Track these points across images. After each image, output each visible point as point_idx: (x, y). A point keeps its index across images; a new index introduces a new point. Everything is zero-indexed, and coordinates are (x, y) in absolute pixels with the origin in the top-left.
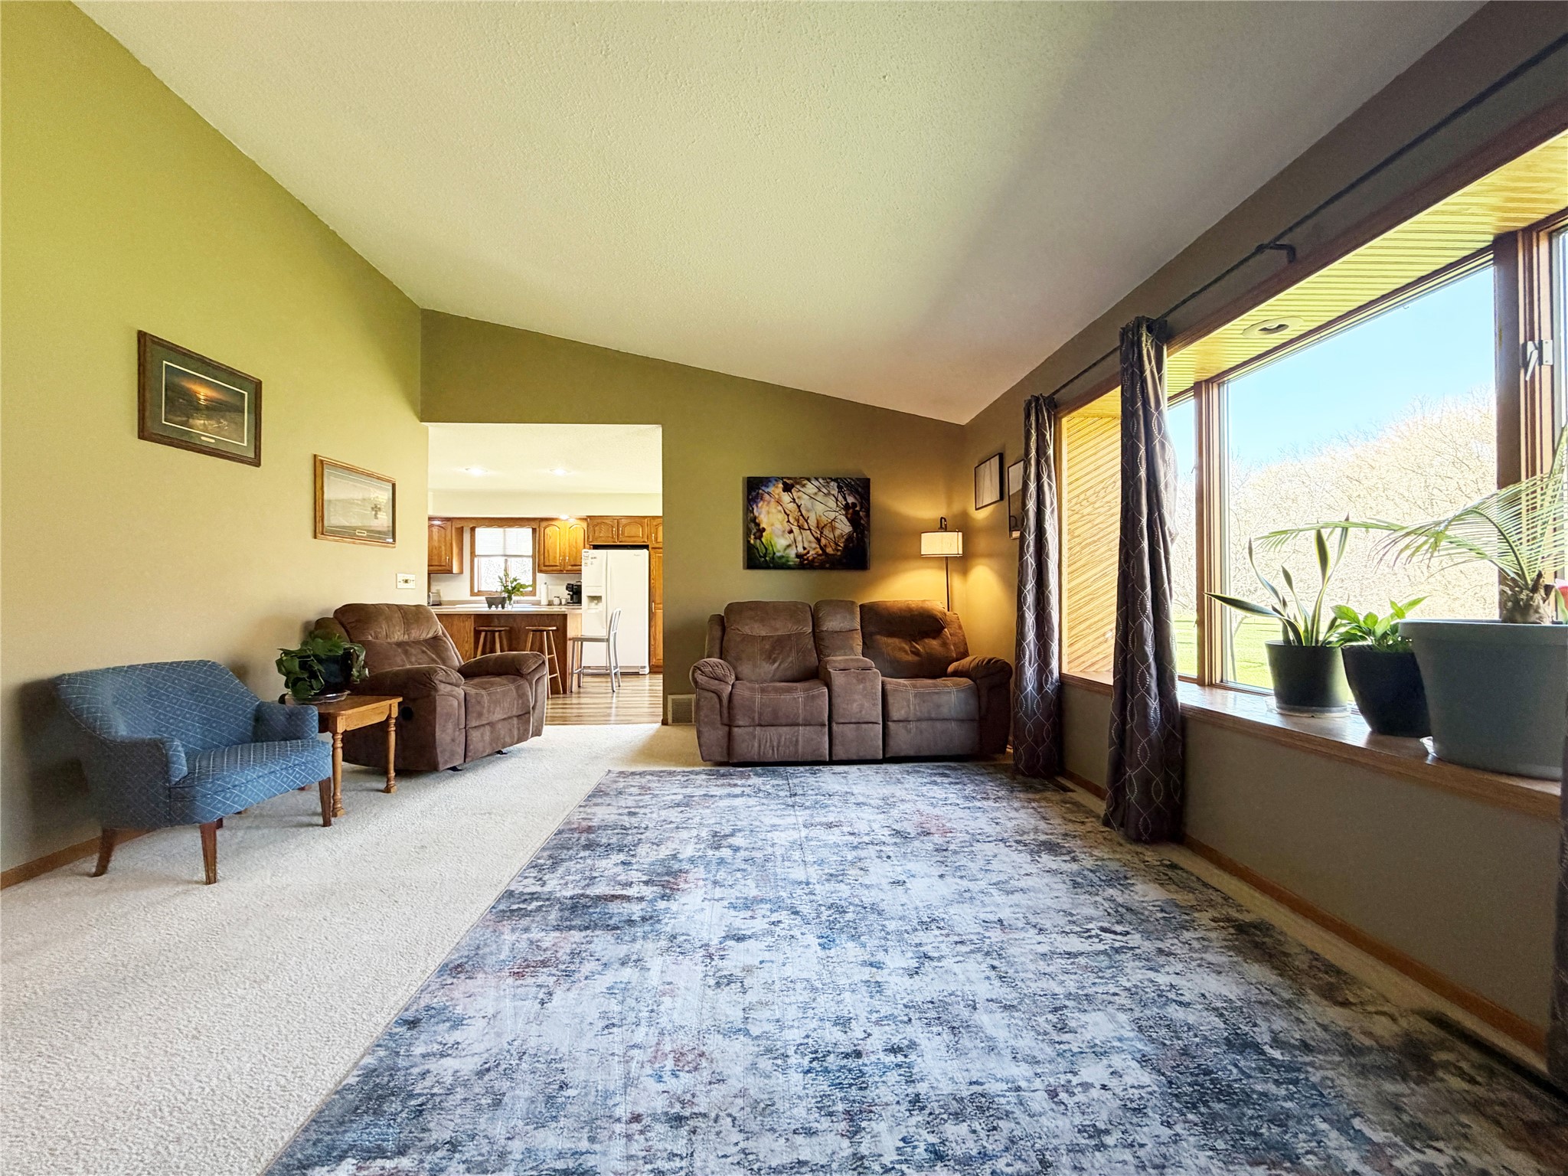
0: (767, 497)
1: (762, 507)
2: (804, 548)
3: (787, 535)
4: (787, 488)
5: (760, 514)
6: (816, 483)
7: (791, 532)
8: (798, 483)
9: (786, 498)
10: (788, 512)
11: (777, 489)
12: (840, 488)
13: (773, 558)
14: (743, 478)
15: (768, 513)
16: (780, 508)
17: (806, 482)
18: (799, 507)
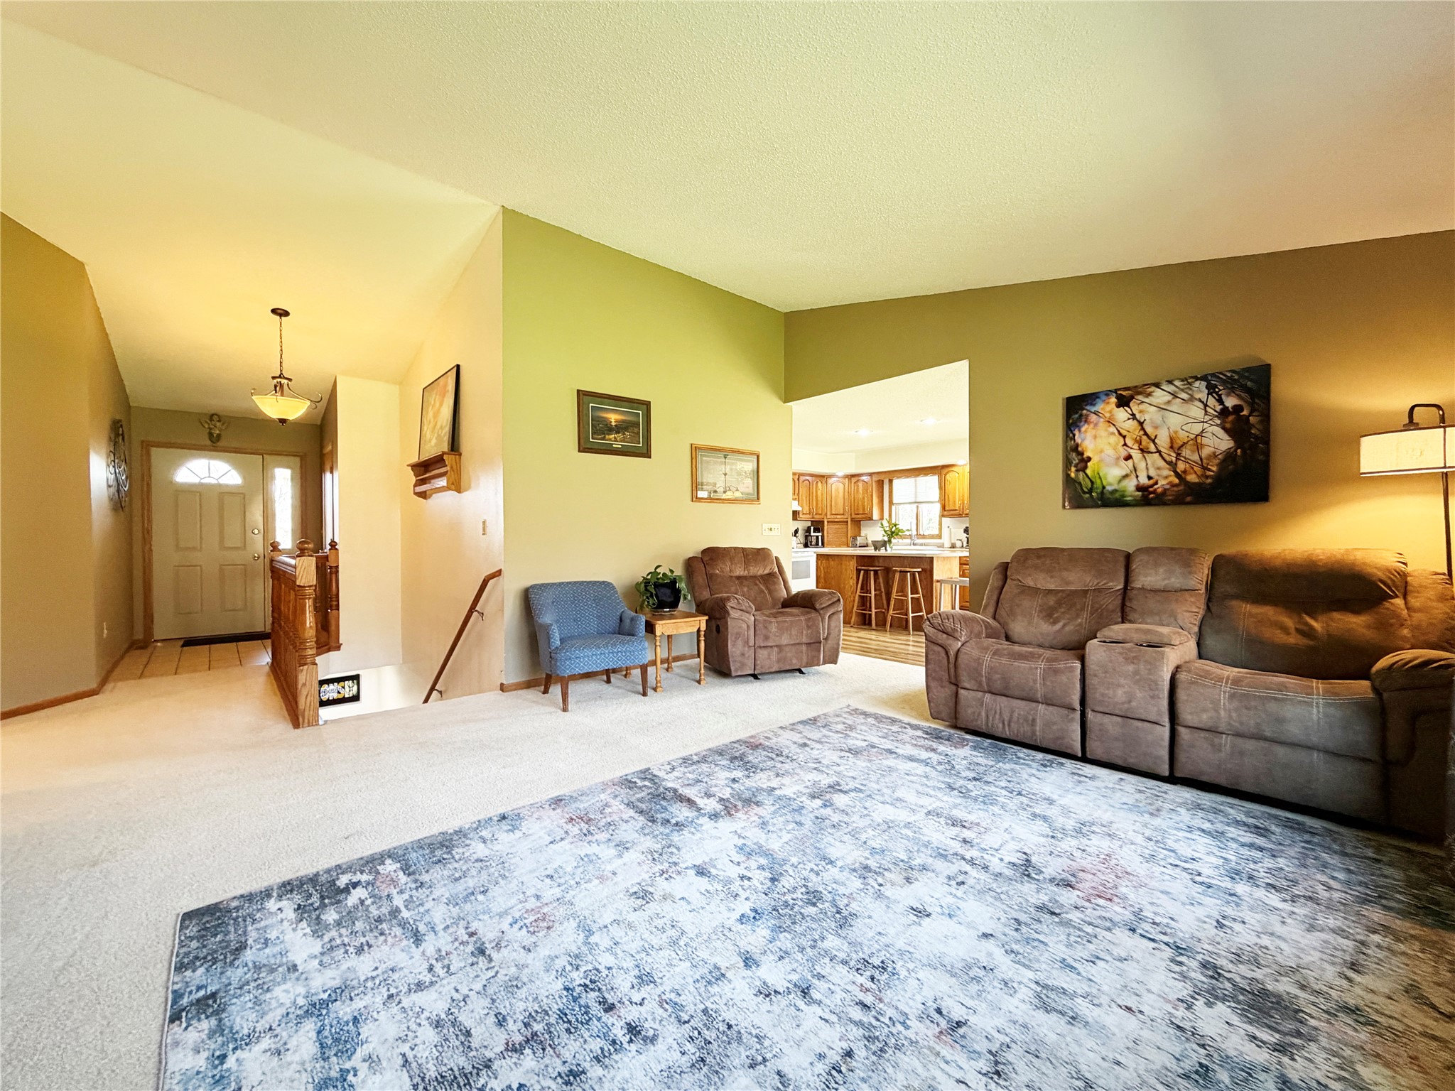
0: (1093, 418)
1: (1086, 431)
2: (1150, 478)
3: (1123, 463)
4: (1123, 402)
5: (1083, 440)
6: (1171, 388)
7: (1129, 457)
8: (1140, 393)
9: (1122, 414)
10: (1124, 433)
11: (1108, 407)
12: (1211, 389)
13: (1102, 493)
14: (1063, 399)
15: (1095, 437)
16: (1113, 429)
17: (1153, 389)
18: (1141, 424)
